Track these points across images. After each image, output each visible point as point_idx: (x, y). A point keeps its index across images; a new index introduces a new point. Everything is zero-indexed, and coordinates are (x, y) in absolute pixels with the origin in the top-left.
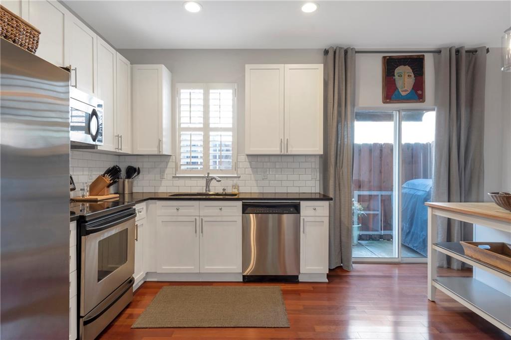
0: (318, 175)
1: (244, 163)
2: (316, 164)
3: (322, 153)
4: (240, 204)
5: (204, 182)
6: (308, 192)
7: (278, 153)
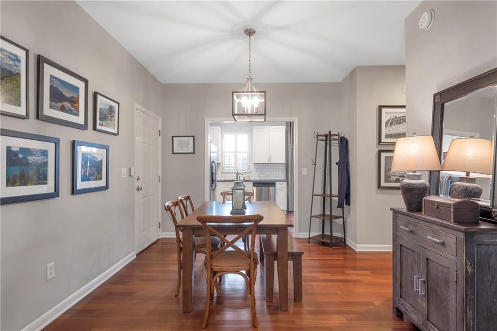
0: (284, 172)
1: (253, 167)
2: (284, 167)
3: (285, 163)
4: (252, 183)
5: (235, 175)
6: (280, 179)
7: (267, 162)
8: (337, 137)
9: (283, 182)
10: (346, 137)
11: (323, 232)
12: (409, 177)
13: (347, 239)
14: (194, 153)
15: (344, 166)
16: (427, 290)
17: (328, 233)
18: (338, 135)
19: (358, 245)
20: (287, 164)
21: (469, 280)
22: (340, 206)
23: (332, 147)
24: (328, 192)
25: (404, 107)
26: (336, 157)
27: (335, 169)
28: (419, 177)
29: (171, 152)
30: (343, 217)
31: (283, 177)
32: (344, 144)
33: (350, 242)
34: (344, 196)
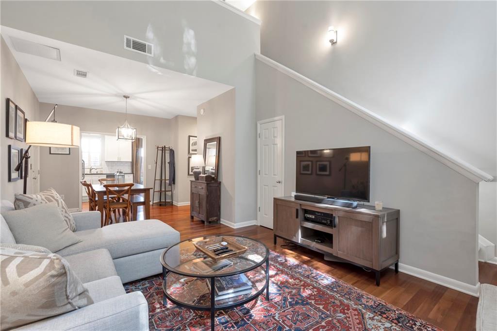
0: (130, 168)
1: (104, 164)
2: (130, 164)
3: (131, 161)
4: (106, 175)
6: (127, 172)
7: (117, 160)
8: (168, 149)
9: (130, 175)
10: (173, 149)
11: (160, 200)
12: (196, 169)
13: (173, 202)
14: (69, 154)
15: (172, 164)
16: (199, 205)
17: (163, 200)
18: (169, 148)
19: (179, 203)
20: (132, 162)
21: (207, 196)
22: (170, 184)
23: (166, 154)
24: (163, 178)
25: (196, 137)
26: (168, 160)
27: (167, 165)
28: (198, 169)
29: (49, 153)
30: (171, 191)
31: (130, 171)
32: (172, 152)
33: (175, 203)
34: (172, 179)
